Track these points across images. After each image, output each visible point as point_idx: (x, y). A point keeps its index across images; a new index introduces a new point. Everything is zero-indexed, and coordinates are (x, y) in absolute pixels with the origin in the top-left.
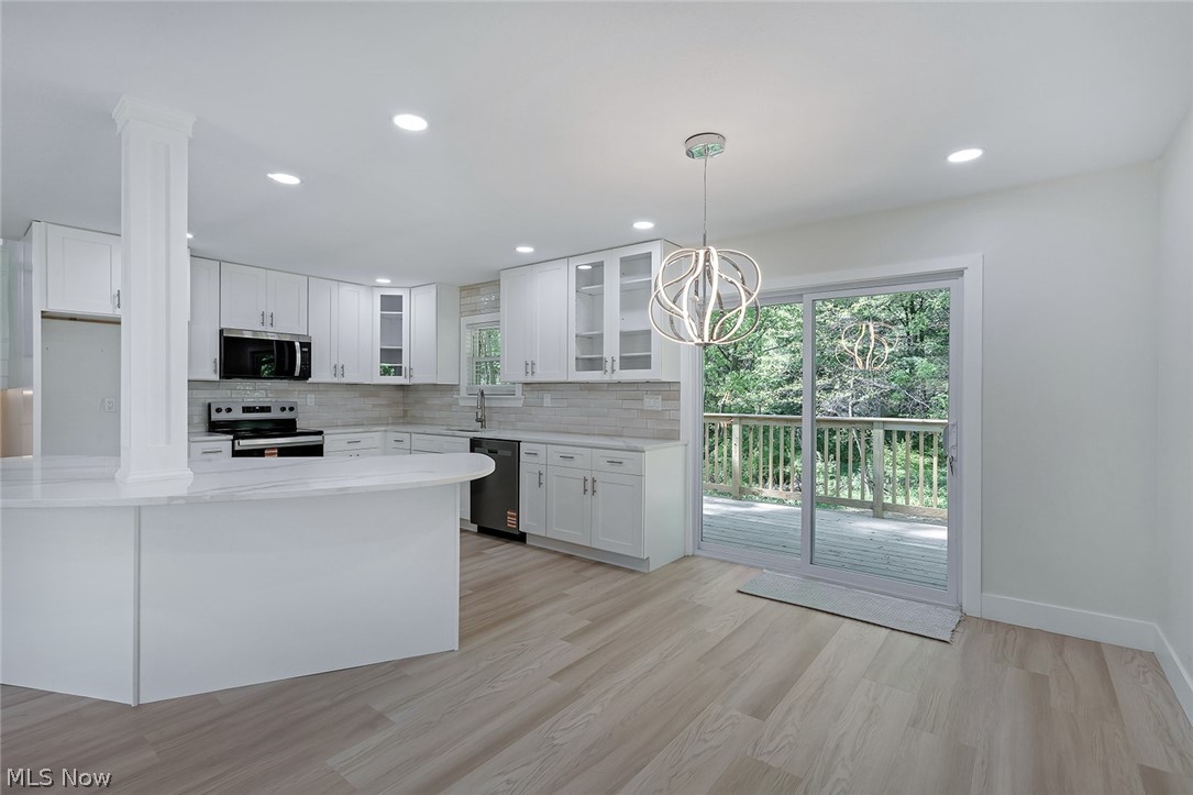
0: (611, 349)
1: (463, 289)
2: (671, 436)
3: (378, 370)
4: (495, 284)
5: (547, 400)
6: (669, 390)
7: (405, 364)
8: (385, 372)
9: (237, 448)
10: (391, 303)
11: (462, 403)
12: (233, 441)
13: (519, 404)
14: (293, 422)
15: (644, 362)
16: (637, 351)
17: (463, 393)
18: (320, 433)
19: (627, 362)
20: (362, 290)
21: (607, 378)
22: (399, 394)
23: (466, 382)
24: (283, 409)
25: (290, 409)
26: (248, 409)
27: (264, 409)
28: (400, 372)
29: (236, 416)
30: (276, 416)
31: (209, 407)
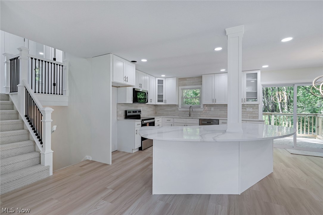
0: (243, 96)
1: (179, 79)
2: (256, 118)
3: (157, 101)
4: (201, 77)
5: (212, 109)
7: (164, 99)
8: (159, 101)
9: (143, 123)
10: (160, 82)
11: (179, 110)
12: (142, 121)
14: (139, 116)
17: (180, 107)
18: (154, 119)
20: (154, 78)
22: (154, 107)
23: (181, 104)
24: (139, 112)
25: (140, 112)
26: (134, 112)
27: (136, 112)
28: (162, 101)
29: (132, 114)
30: (137, 113)
31: (126, 111)
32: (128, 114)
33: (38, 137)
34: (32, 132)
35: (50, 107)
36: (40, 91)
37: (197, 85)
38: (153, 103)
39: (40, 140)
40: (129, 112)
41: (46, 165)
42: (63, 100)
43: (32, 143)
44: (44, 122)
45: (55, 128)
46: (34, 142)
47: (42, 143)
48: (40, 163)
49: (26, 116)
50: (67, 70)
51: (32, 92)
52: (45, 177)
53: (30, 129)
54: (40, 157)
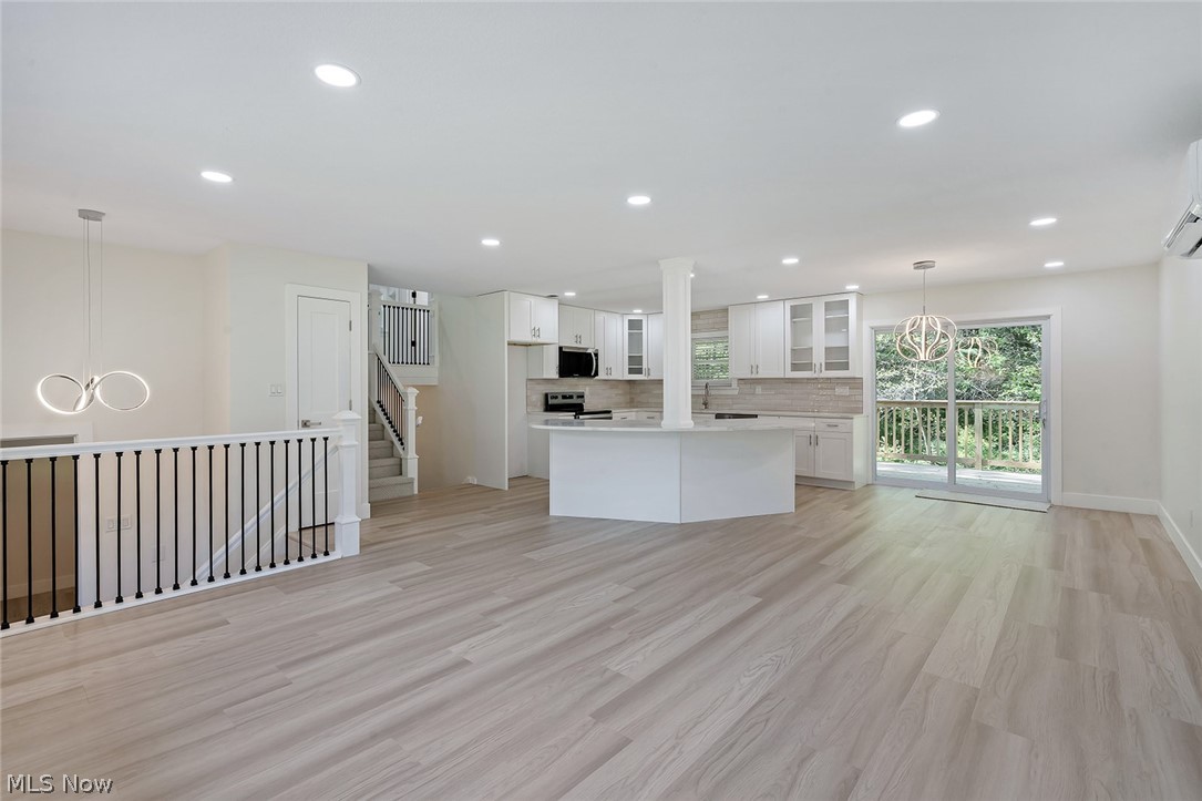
0: (819, 357)
2: (859, 411)
4: (725, 310)
5: (759, 390)
6: (855, 383)
7: (645, 366)
8: (631, 371)
10: (635, 325)
13: (736, 392)
14: (581, 406)
15: (845, 366)
16: (838, 358)
18: (609, 412)
19: (829, 366)
20: (617, 316)
21: (815, 376)
22: (627, 387)
24: (578, 397)
25: (581, 396)
26: (564, 397)
27: (571, 397)
28: (639, 371)
29: (560, 401)
30: (575, 401)
31: (546, 395)
32: (550, 402)
33: (397, 435)
34: (388, 426)
35: (414, 386)
36: (396, 361)
37: (719, 329)
38: (616, 376)
39: (400, 440)
40: (553, 397)
41: (410, 476)
42: (430, 375)
43: (390, 444)
44: (407, 410)
45: (420, 418)
46: (392, 443)
47: (402, 444)
48: (401, 474)
49: (379, 402)
50: (436, 318)
51: (385, 359)
52: (408, 494)
53: (386, 422)
54: (401, 465)
